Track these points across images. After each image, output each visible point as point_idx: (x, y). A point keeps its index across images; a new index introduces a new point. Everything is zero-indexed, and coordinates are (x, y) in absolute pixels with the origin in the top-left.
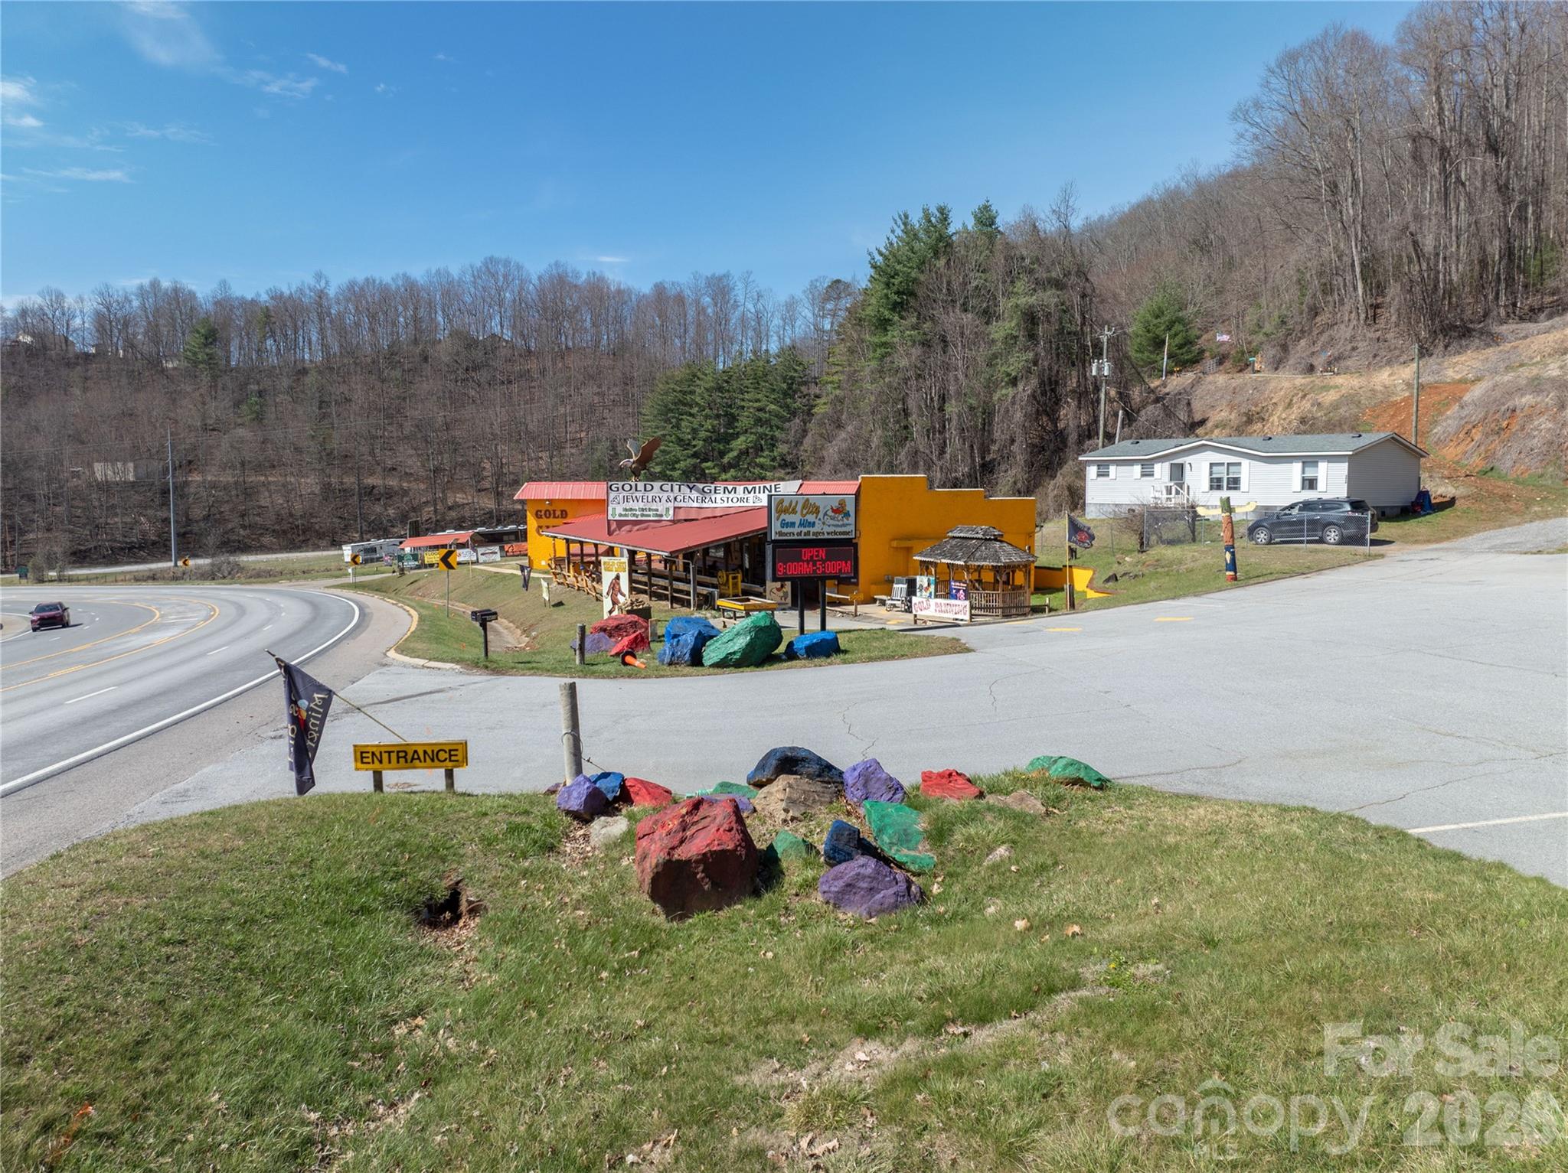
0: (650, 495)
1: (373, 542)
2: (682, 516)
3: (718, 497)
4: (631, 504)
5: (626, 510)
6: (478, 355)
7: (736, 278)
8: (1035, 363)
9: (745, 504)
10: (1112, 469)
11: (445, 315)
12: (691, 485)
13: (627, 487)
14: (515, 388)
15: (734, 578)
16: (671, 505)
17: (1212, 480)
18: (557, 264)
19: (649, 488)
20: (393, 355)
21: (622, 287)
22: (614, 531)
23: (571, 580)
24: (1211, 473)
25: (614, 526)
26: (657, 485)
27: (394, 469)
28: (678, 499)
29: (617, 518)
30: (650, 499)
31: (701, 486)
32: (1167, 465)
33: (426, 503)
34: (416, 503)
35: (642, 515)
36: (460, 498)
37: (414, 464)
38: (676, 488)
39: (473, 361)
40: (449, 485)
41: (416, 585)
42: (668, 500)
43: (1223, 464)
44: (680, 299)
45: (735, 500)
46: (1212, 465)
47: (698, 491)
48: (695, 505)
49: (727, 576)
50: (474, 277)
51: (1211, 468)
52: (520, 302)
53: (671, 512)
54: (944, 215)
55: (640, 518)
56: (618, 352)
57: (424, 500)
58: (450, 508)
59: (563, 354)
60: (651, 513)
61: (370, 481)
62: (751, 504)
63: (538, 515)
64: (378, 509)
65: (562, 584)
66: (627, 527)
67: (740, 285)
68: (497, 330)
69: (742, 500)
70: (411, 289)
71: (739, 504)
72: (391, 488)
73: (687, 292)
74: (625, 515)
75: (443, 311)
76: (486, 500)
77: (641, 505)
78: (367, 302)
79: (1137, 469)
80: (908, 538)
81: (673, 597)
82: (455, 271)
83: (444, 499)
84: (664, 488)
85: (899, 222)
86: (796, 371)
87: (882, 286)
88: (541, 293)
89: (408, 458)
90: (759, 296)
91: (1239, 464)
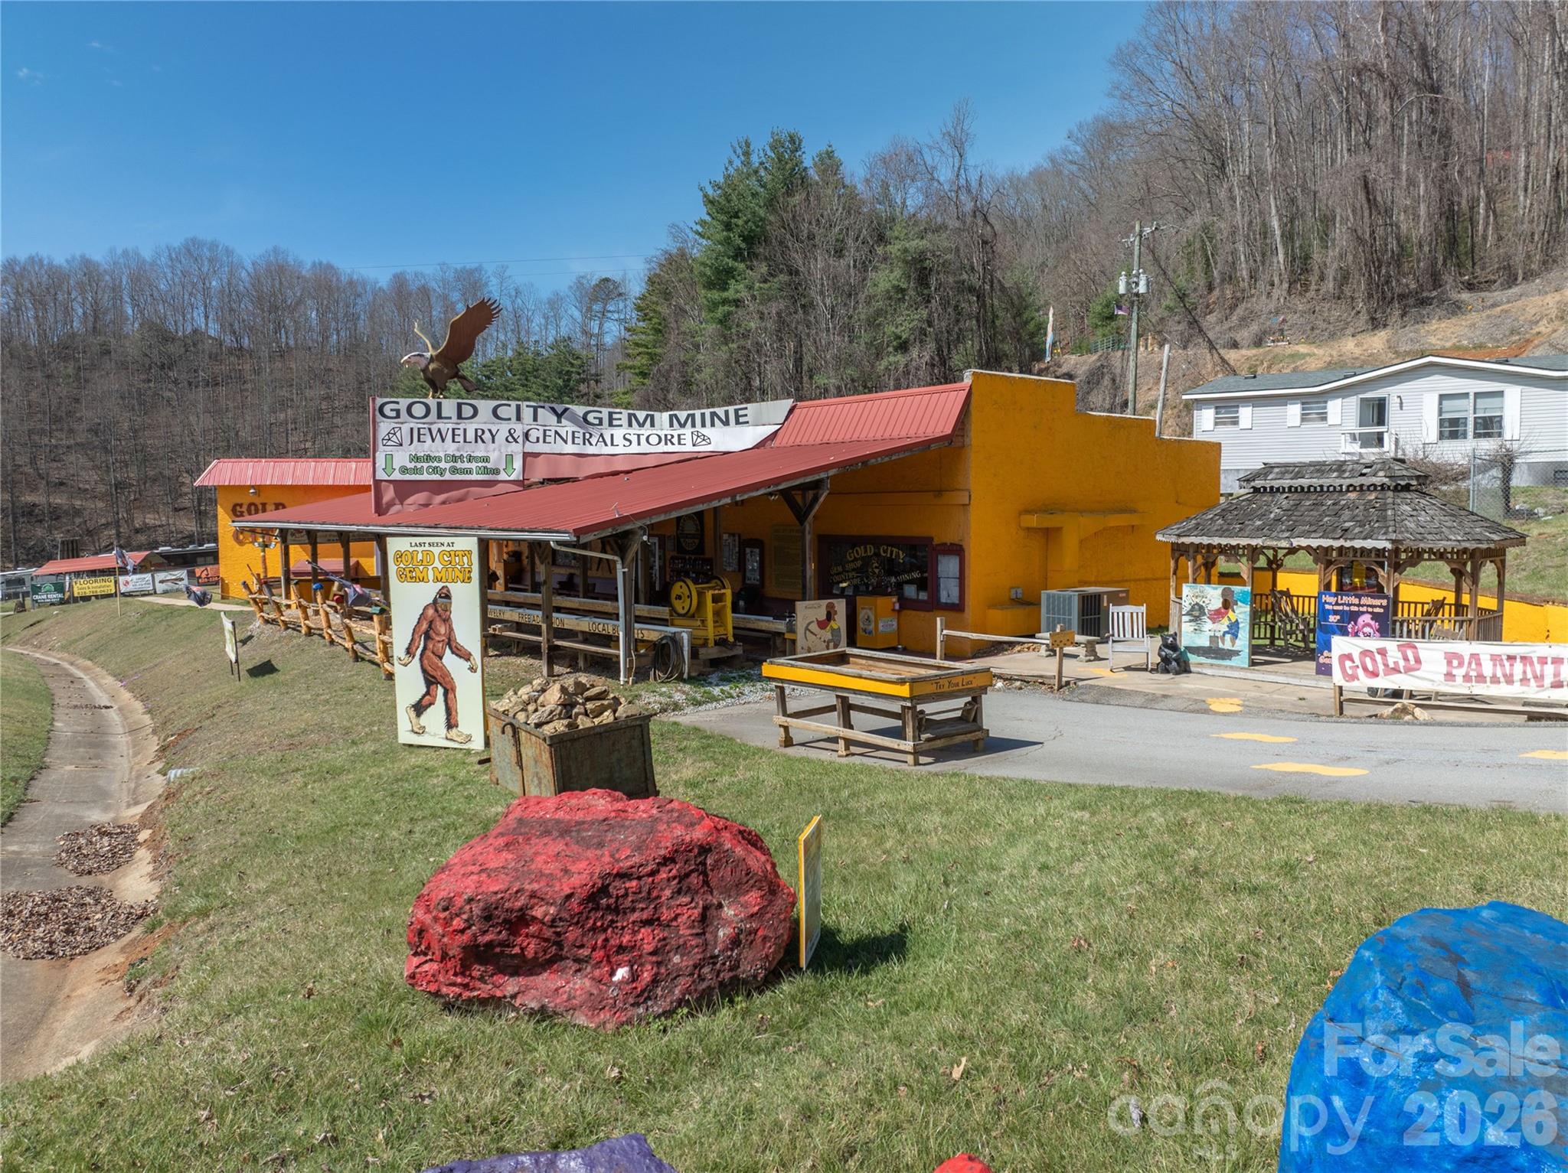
0: (471, 428)
1: (21, 571)
2: (538, 474)
3: (618, 433)
4: (427, 447)
5: (416, 458)
6: (174, 349)
7: (489, 273)
8: (930, 324)
9: (676, 448)
10: (1245, 413)
11: (135, 304)
12: (560, 408)
13: (418, 410)
14: (222, 390)
15: (716, 599)
16: (516, 449)
17: (1442, 422)
18: (275, 250)
19: (467, 411)
20: (66, 350)
21: (355, 277)
22: (391, 504)
23: (293, 614)
24: (1441, 412)
25: (389, 494)
26: (485, 406)
27: (62, 484)
28: (533, 437)
29: (397, 476)
30: (471, 436)
31: (579, 410)
32: (1353, 403)
33: (107, 525)
34: (91, 525)
35: (454, 471)
36: (151, 519)
37: (89, 478)
38: (527, 413)
39: (169, 357)
40: (137, 504)
41: (36, 629)
42: (511, 437)
43: (1466, 395)
44: (425, 291)
45: (654, 440)
46: (1442, 397)
47: (574, 419)
48: (570, 448)
49: (701, 594)
50: (171, 259)
51: (1440, 403)
52: (230, 294)
53: (518, 464)
54: (795, 143)
55: (448, 476)
56: (352, 349)
57: (103, 521)
58: (137, 531)
59: (283, 353)
60: (473, 465)
61: (29, 498)
62: (688, 447)
63: (236, 512)
64: (39, 532)
65: (273, 622)
66: (420, 497)
67: (494, 281)
68: (200, 322)
69: (668, 440)
70: (89, 271)
71: (662, 448)
72: (58, 507)
73: (433, 284)
74: (416, 471)
75: (132, 298)
76: (185, 521)
77: (451, 448)
78: (31, 283)
79: (1294, 410)
80: (1047, 509)
81: (553, 648)
82: (147, 254)
83: (130, 521)
84: (501, 412)
85: (739, 151)
86: (572, 365)
87: (720, 227)
88: (256, 280)
89: (82, 470)
90: (518, 292)
91: (1501, 394)
